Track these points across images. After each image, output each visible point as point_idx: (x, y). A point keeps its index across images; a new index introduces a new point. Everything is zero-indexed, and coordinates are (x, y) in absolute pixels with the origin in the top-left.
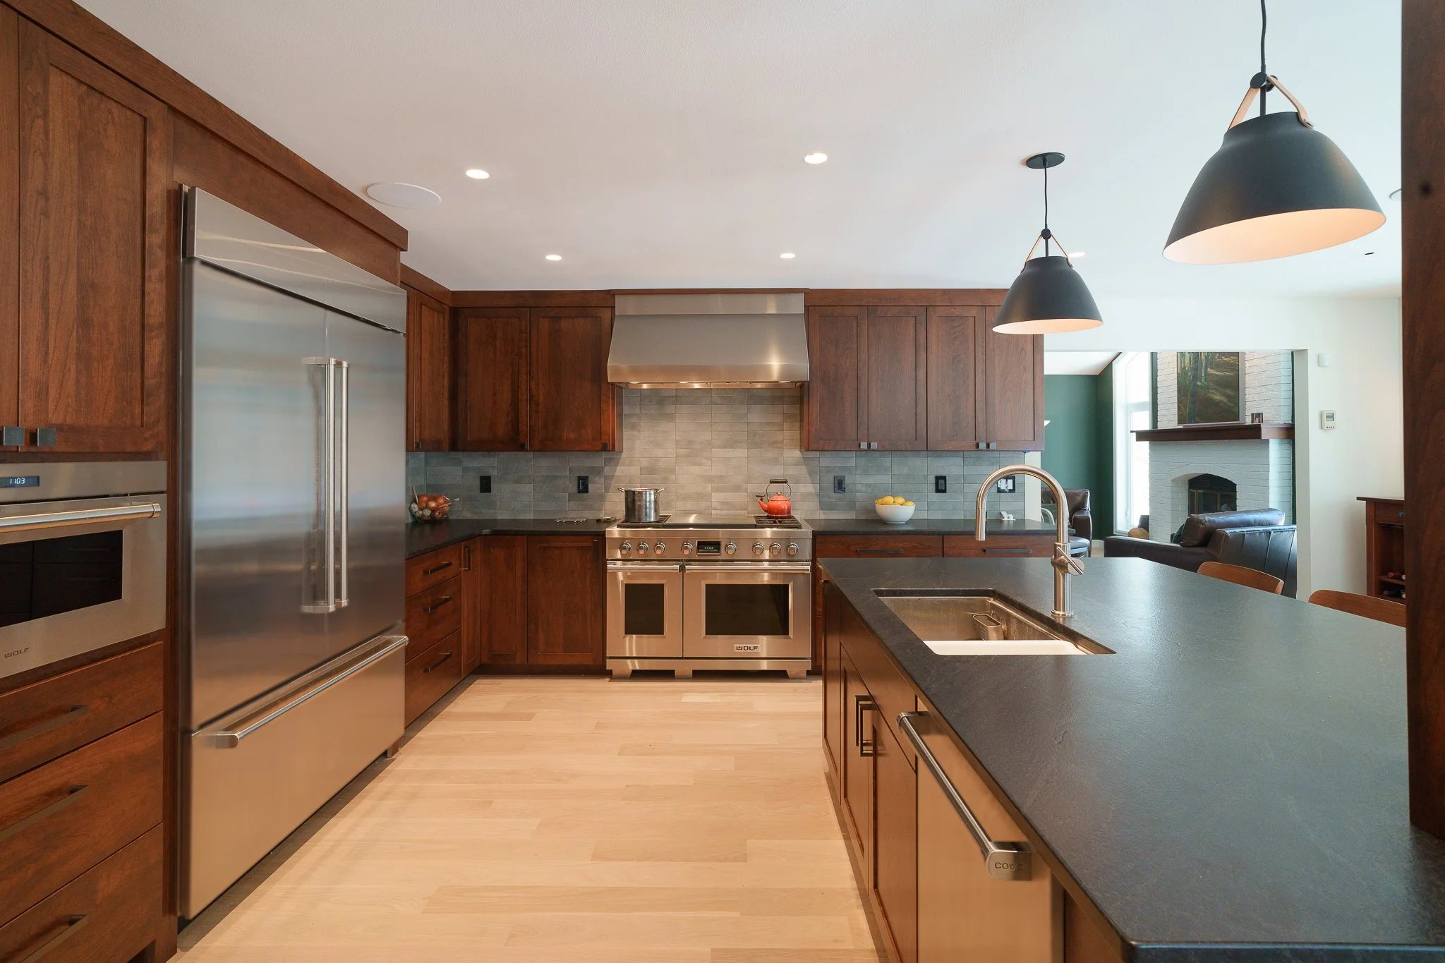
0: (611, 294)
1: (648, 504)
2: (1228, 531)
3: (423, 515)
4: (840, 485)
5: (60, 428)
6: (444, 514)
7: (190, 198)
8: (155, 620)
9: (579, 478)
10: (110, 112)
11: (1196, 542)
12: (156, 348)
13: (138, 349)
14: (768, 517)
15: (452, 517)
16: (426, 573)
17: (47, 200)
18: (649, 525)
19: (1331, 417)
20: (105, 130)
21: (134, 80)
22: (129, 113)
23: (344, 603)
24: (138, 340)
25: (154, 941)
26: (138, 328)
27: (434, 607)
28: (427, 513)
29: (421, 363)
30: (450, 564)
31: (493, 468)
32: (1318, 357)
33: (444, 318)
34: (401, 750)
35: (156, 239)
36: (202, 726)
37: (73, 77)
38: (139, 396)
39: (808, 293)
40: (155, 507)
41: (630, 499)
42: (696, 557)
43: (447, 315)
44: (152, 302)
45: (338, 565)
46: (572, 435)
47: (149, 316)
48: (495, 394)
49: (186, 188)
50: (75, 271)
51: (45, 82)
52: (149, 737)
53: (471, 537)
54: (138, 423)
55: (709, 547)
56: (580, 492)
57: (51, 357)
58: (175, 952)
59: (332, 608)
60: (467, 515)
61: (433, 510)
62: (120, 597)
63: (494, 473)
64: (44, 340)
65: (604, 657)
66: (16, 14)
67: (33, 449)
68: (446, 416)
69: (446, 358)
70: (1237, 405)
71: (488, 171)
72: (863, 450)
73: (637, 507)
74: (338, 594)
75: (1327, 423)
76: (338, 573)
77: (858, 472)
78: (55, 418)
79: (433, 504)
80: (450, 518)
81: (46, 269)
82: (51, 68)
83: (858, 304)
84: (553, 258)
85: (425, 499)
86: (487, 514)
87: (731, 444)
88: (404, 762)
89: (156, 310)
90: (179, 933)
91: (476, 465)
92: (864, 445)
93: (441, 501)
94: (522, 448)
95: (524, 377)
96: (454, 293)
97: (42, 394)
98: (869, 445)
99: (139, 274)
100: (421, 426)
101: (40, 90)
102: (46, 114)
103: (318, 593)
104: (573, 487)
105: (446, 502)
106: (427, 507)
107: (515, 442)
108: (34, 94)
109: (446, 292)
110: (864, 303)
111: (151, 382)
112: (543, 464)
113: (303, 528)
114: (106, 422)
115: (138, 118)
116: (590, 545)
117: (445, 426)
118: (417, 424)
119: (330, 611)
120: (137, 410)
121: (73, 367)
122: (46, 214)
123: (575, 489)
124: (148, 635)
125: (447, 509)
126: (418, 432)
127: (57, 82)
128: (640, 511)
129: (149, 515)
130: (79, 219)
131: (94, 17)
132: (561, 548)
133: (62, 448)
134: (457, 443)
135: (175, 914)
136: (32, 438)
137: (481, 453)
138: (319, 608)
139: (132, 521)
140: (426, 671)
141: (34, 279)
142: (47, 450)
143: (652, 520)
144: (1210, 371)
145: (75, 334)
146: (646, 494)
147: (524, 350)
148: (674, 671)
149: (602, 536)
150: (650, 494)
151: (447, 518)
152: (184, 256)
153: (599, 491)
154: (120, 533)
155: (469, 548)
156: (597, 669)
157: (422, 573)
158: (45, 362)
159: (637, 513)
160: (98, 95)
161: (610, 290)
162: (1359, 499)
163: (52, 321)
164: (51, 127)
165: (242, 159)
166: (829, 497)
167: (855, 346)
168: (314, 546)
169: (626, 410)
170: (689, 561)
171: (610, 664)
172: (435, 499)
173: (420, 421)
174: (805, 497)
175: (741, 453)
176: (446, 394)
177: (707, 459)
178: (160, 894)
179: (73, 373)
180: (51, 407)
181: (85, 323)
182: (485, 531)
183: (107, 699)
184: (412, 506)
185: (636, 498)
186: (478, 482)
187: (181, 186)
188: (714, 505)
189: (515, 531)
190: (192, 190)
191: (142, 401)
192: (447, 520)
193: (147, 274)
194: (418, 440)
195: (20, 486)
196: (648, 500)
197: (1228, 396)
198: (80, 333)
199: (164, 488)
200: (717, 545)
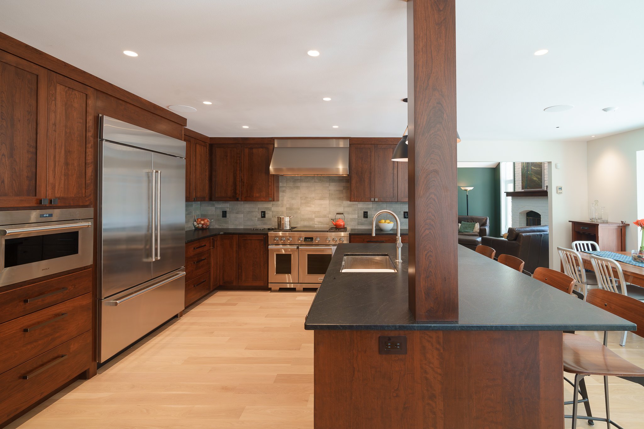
0: (273, 139)
1: (286, 222)
2: (523, 234)
3: (199, 226)
4: (366, 215)
5: (59, 198)
6: (207, 226)
7: (102, 118)
8: (90, 261)
9: (262, 212)
10: (75, 94)
11: (513, 239)
12: (90, 171)
13: (84, 171)
14: (336, 228)
15: (211, 227)
16: (194, 249)
17: (56, 126)
18: (286, 231)
19: (561, 189)
20: (74, 101)
21: (83, 82)
22: (82, 93)
23: (159, 258)
24: (84, 168)
25: (89, 369)
26: (84, 164)
27: (198, 261)
28: (200, 225)
29: (196, 166)
30: (205, 246)
31: (228, 208)
32: (556, 165)
33: (206, 148)
34: (183, 316)
35: (90, 134)
36: (105, 298)
37: (64, 85)
38: (84, 187)
39: (351, 139)
40: (89, 224)
41: (279, 221)
42: (304, 243)
43: (208, 147)
44: (89, 155)
45: (156, 246)
46: (257, 195)
47: (88, 160)
48: (227, 179)
49: (100, 115)
50: (64, 147)
51: (56, 89)
52: (87, 300)
53: (215, 235)
54: (84, 196)
55: (309, 240)
56: (262, 217)
57: (56, 176)
58: (96, 374)
59: (154, 260)
60: (217, 226)
61: (203, 225)
62: (77, 253)
63: (228, 210)
64: (54, 171)
65: (268, 283)
66: (47, 70)
67: (51, 205)
68: (207, 187)
69: (207, 165)
70: (541, 182)
71: (211, 102)
72: (372, 201)
73: (282, 224)
74: (156, 255)
75: (559, 191)
76: (156, 249)
77: (373, 210)
78: (58, 195)
79: (202, 222)
80: (210, 228)
81: (55, 149)
82: (57, 84)
83: (370, 143)
84: (245, 127)
85: (200, 220)
86: (225, 226)
87: (322, 198)
88: (184, 320)
89: (90, 158)
90: (97, 369)
91: (221, 206)
92: (373, 199)
93: (206, 221)
94: (237, 200)
95: (238, 172)
96: (210, 137)
97: (54, 187)
98: (374, 200)
99: (84, 146)
100: (196, 192)
101: (54, 92)
102: (55, 98)
103: (149, 255)
104: (259, 215)
105: (208, 221)
106: (200, 223)
107: (235, 198)
108: (52, 93)
109: (207, 138)
110: (373, 143)
111: (88, 182)
112: (247, 207)
113: (143, 232)
114: (73, 196)
115: (84, 95)
116: (262, 238)
117: (207, 191)
118: (194, 191)
119: (153, 261)
120: (84, 192)
121: (63, 178)
122: (55, 131)
123: (260, 217)
124: (87, 266)
125: (208, 224)
126: (194, 193)
127: (59, 88)
128: (283, 225)
129: (88, 226)
130: (65, 131)
131: (71, 65)
132: (251, 240)
133: (59, 205)
134: (212, 198)
135: (96, 361)
136: (51, 202)
137: (222, 202)
138: (149, 260)
139: (82, 228)
140: (194, 286)
141: (51, 152)
142: (55, 205)
143: (288, 229)
144: (533, 168)
145: (64, 168)
146: (285, 218)
147: (238, 161)
148: (296, 288)
149: (267, 234)
150: (287, 218)
151: (209, 227)
152: (100, 138)
153: (270, 217)
154: (78, 232)
155: (214, 240)
156: (265, 288)
157: (193, 248)
158: (54, 177)
159: (282, 226)
160: (71, 89)
161: (272, 137)
162: (569, 221)
163: (57, 164)
164: (57, 103)
165: (121, 102)
166: (362, 220)
167: (369, 160)
168: (147, 239)
169: (281, 184)
170: (302, 245)
171: (270, 286)
172: (203, 220)
173: (195, 190)
174: (352, 220)
175: (326, 202)
176: (207, 179)
177: (313, 204)
178: (91, 353)
179: (63, 180)
180: (56, 192)
181: (67, 164)
182: (222, 233)
183: (73, 286)
184: (194, 223)
185: (282, 220)
186: (222, 214)
187: (99, 115)
188: (316, 223)
189: (233, 233)
190: (103, 116)
191: (85, 188)
192: (208, 228)
193: (87, 146)
194: (195, 197)
195: (46, 216)
196: (286, 221)
197: (538, 178)
198: (65, 167)
199: (93, 218)
200: (312, 239)
